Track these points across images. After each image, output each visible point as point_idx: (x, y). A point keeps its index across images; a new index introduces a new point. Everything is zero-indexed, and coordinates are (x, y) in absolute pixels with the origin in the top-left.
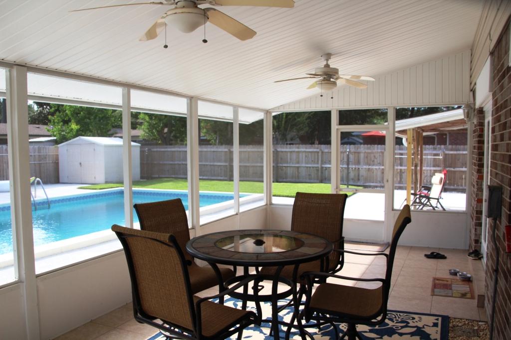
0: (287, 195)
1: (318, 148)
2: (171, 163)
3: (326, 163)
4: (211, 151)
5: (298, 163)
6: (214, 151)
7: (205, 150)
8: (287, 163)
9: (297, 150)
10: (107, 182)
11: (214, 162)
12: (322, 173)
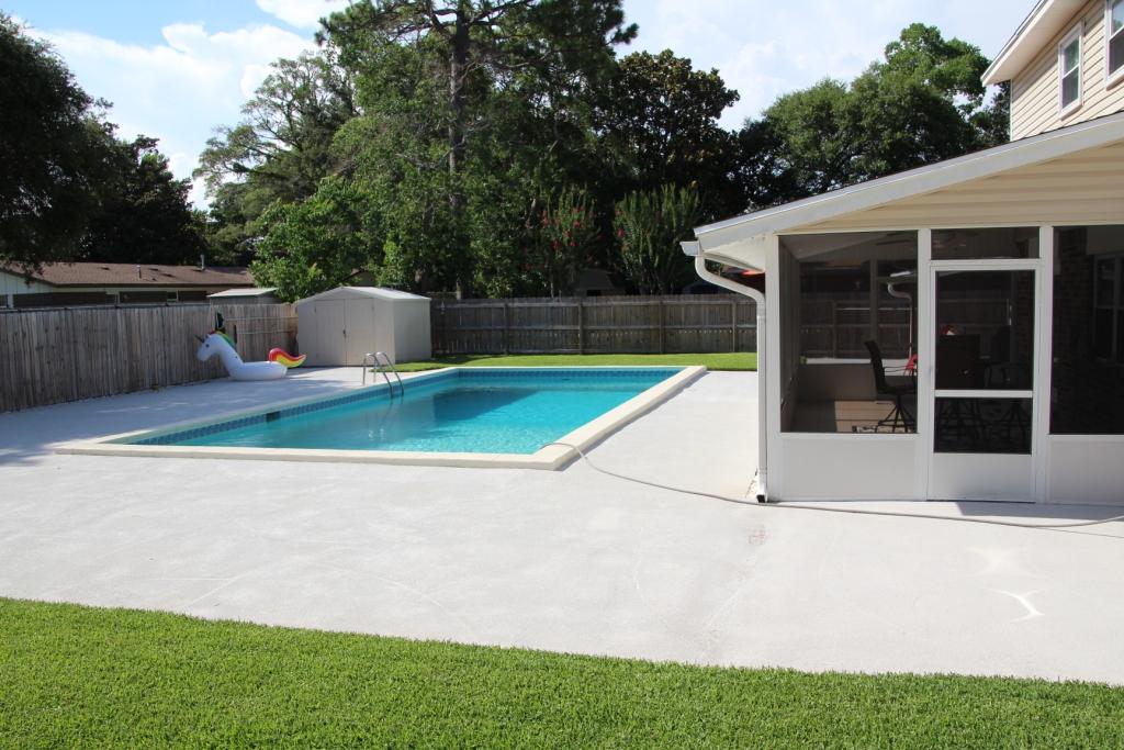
0: (722, 367)
1: (730, 299)
2: (473, 328)
3: (743, 322)
4: (547, 307)
5: (697, 323)
6: (553, 308)
7: (538, 305)
8: (681, 323)
9: (696, 302)
10: (398, 362)
11: (553, 324)
12: (737, 336)
